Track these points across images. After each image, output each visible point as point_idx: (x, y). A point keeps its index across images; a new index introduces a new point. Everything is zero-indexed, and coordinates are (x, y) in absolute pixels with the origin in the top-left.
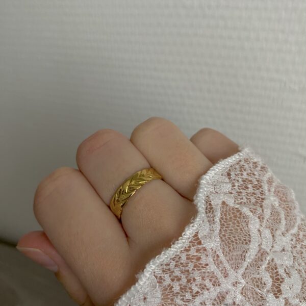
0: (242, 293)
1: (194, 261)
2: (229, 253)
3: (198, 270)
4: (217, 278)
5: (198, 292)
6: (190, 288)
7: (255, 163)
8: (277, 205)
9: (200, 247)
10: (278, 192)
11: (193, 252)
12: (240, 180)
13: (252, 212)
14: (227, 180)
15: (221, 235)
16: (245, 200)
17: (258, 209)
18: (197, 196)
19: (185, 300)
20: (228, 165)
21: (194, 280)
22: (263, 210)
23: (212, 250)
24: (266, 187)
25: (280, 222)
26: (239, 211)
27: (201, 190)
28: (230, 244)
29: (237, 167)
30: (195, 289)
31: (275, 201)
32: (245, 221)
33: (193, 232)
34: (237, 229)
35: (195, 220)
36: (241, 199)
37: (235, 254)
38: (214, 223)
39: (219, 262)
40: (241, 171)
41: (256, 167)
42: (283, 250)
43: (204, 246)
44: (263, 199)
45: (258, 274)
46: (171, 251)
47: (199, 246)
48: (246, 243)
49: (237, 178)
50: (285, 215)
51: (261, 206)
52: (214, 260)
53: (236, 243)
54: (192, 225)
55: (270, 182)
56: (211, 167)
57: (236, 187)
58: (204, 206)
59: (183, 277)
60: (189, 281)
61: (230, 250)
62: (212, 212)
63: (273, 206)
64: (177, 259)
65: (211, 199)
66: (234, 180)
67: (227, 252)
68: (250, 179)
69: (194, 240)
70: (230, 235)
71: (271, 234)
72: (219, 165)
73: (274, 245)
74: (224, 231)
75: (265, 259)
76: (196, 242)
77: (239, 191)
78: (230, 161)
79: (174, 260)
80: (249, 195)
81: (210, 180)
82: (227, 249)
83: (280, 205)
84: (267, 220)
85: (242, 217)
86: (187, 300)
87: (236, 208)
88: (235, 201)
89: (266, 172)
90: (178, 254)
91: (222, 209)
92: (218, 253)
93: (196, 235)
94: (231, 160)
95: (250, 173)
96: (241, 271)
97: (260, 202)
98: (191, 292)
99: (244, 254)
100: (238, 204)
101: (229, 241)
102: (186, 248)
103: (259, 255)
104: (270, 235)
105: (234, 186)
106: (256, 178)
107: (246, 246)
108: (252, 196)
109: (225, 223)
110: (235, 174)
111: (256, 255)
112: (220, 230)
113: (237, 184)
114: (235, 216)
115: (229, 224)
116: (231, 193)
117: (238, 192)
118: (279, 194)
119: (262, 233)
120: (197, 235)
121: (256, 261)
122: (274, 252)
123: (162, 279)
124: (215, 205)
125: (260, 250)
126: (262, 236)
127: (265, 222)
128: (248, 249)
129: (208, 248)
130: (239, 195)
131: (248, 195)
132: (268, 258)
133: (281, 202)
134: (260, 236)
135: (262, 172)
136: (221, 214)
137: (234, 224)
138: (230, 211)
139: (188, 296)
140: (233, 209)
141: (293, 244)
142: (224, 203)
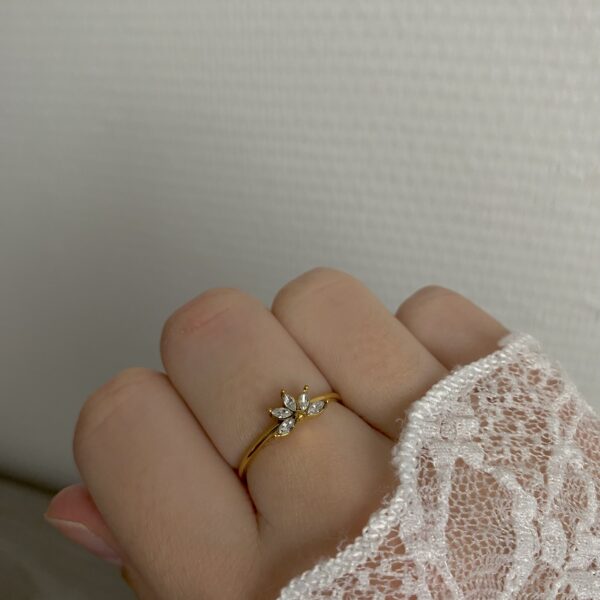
1: (387, 587)
2: (466, 574)
7: (535, 372)
8: (581, 466)
9: (402, 558)
10: (585, 436)
11: (385, 569)
12: (499, 411)
13: (520, 482)
14: (470, 411)
15: (450, 534)
16: (508, 455)
17: (535, 476)
18: (400, 449)
20: (472, 378)
22: (546, 480)
23: (429, 567)
24: (555, 426)
25: (586, 505)
26: (493, 480)
27: (410, 435)
28: (470, 553)
29: (493, 383)
31: (575, 456)
32: (505, 504)
33: (386, 527)
34: (486, 521)
35: (393, 500)
36: (498, 453)
37: (481, 574)
38: (436, 507)
39: (443, 592)
40: (501, 391)
41: (538, 380)
42: (593, 566)
43: (411, 557)
44: (548, 453)
46: (335, 564)
47: (399, 558)
48: (507, 551)
49: (492, 408)
51: (543, 470)
52: (430, 588)
53: (484, 552)
54: (384, 511)
55: (567, 414)
56: (436, 382)
57: (490, 427)
58: (413, 470)
61: (469, 567)
62: (432, 482)
63: (570, 469)
64: (347, 583)
65: (432, 453)
66: (486, 410)
67: (461, 571)
68: (520, 408)
69: (389, 544)
70: (469, 533)
71: (563, 532)
72: (452, 378)
73: (572, 555)
74: (458, 523)
75: (551, 586)
76: (394, 548)
77: (495, 434)
78: (476, 369)
79: (341, 585)
80: (518, 443)
81: (433, 410)
82: (462, 566)
83: (585, 467)
84: (556, 501)
85: (499, 494)
87: (487, 474)
88: (485, 458)
89: (560, 392)
90: (352, 571)
91: (456, 476)
92: (440, 572)
93: (394, 533)
94: (480, 368)
95: (521, 397)
97: (541, 459)
99: (501, 575)
100: (493, 464)
101: (469, 546)
102: (369, 559)
103: (537, 576)
104: (562, 534)
105: (484, 424)
106: (534, 408)
107: (505, 556)
108: (525, 445)
109: (461, 507)
110: (489, 399)
111: (529, 578)
112: (449, 523)
113: (490, 420)
114: (484, 492)
115: (470, 510)
116: (478, 440)
117: (493, 438)
118: (585, 441)
119: (543, 530)
120: (397, 534)
121: (528, 591)
122: (570, 570)
124: (440, 467)
125: (538, 567)
126: (544, 534)
127: (549, 504)
128: (511, 564)
129: (419, 561)
130: (495, 444)
131: (515, 444)
132: (558, 585)
133: (588, 459)
134: (539, 535)
135: (549, 392)
136: (454, 488)
137: (480, 508)
138: (473, 479)
140: (480, 476)
142: (460, 462)
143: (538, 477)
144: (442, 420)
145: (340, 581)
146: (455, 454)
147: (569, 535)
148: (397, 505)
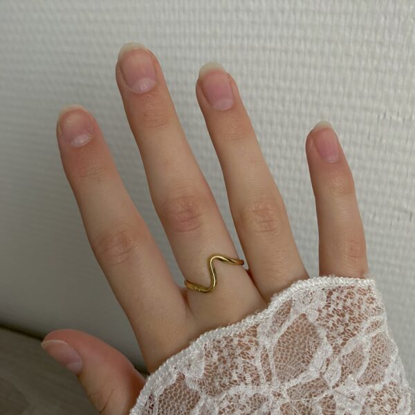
0: (282, 410)
1: (244, 349)
3: (243, 358)
4: (258, 377)
5: (235, 381)
6: (230, 374)
8: (367, 350)
9: (254, 339)
10: (378, 340)
11: (246, 340)
12: (341, 305)
13: (328, 337)
14: (325, 297)
16: (330, 325)
17: (338, 339)
19: (222, 383)
20: (336, 284)
21: (237, 368)
22: (343, 344)
23: (264, 348)
24: (366, 325)
25: (359, 367)
26: (314, 329)
29: (346, 291)
30: (235, 377)
32: (314, 342)
33: (253, 323)
35: (260, 313)
36: (326, 321)
37: (289, 367)
38: (280, 327)
39: (266, 362)
41: (371, 303)
43: (257, 340)
44: (354, 335)
45: (308, 401)
48: (303, 362)
49: (339, 302)
50: (369, 364)
52: (261, 357)
53: (291, 355)
54: (254, 316)
57: (330, 309)
58: (279, 307)
59: (229, 360)
60: (232, 366)
62: (285, 316)
63: (361, 348)
65: (293, 305)
66: (334, 301)
67: (277, 358)
68: (352, 308)
69: (251, 330)
73: (341, 385)
75: (322, 392)
76: (253, 333)
77: (331, 313)
79: (225, 340)
80: (340, 323)
83: (370, 352)
84: (343, 357)
85: (314, 337)
87: (313, 326)
88: (317, 320)
90: (232, 335)
91: (298, 320)
92: (268, 353)
93: (255, 327)
95: (356, 304)
96: (287, 385)
97: (348, 335)
98: (230, 378)
99: (298, 372)
100: (319, 324)
102: (240, 333)
105: (328, 306)
106: (360, 312)
107: (302, 364)
108: (343, 325)
109: (292, 333)
110: (338, 297)
113: (333, 306)
114: (307, 333)
116: (320, 311)
117: (328, 314)
118: (378, 343)
119: (330, 365)
122: (337, 392)
123: (210, 353)
124: (293, 312)
125: (318, 379)
126: (329, 368)
127: (339, 356)
128: (305, 370)
129: (261, 344)
130: (327, 317)
131: (338, 322)
132: (326, 393)
134: (327, 365)
135: (374, 311)
136: (293, 323)
137: (301, 337)
138: (305, 325)
139: (226, 380)
140: (310, 326)
141: (368, 401)
142: (304, 315)
143: (340, 341)
144: (308, 295)
145: (226, 338)
146: (303, 311)
147: (343, 375)
148: (261, 316)
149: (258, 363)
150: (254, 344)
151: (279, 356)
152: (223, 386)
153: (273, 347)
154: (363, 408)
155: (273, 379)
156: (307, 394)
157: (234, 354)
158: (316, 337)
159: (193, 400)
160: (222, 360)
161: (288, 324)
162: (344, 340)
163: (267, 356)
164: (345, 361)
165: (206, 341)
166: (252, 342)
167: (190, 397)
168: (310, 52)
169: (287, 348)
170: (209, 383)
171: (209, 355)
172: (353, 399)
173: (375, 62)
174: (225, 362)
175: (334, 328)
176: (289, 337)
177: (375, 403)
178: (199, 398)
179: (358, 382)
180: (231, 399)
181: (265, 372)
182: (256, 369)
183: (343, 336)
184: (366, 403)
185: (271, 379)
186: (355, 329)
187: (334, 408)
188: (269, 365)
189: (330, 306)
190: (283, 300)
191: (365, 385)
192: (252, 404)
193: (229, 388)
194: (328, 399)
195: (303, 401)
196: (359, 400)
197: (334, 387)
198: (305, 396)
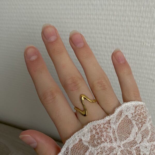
0: (121, 152)
1: (106, 129)
4: (112, 140)
5: (103, 141)
6: (101, 139)
11: (106, 126)
13: (136, 124)
14: (134, 109)
19: (98, 142)
20: (138, 104)
21: (103, 136)
22: (142, 127)
25: (148, 135)
26: (131, 121)
29: (141, 106)
30: (103, 140)
32: (131, 126)
33: (108, 119)
36: (135, 118)
38: (119, 120)
40: (141, 109)
43: (111, 125)
44: (145, 123)
45: (130, 149)
52: (112, 132)
54: (109, 116)
57: (136, 113)
59: (100, 133)
60: (101, 135)
62: (120, 116)
65: (123, 112)
66: (137, 110)
73: (142, 142)
75: (135, 145)
81: (127, 105)
83: (151, 129)
84: (142, 131)
86: (99, 142)
88: (132, 118)
90: (101, 124)
97: (143, 123)
98: (101, 140)
99: (126, 138)
105: (135, 112)
106: (146, 115)
108: (140, 119)
109: (123, 123)
110: (139, 109)
113: (137, 112)
114: (128, 123)
116: (132, 114)
122: (140, 145)
123: (92, 130)
124: (123, 115)
125: (133, 140)
126: (137, 136)
127: (140, 131)
128: (129, 137)
129: (112, 127)
130: (135, 116)
131: (138, 118)
132: (137, 146)
134: (136, 135)
136: (123, 119)
137: (126, 124)
138: (127, 119)
139: (99, 141)
140: (129, 120)
141: (152, 149)
142: (127, 116)
143: (140, 126)
144: (128, 108)
145: (98, 125)
146: (127, 114)
147: (142, 138)
148: (112, 116)
149: (111, 134)
150: (109, 127)
151: (119, 131)
152: (98, 143)
153: (116, 128)
154: (150, 151)
155: (117, 140)
156: (130, 146)
157: (102, 131)
158: (132, 124)
159: (86, 149)
160: (97, 133)
161: (121, 119)
162: (142, 125)
163: (114, 131)
164: (143, 133)
165: (91, 126)
166: (108, 126)
167: (84, 148)
168: (116, 20)
169: (122, 128)
170: (92, 142)
171: (91, 131)
172: (146, 148)
173: (140, 24)
174: (98, 134)
175: (138, 120)
176: (122, 124)
177: (154, 149)
178: (89, 148)
179: (148, 141)
180: (101, 148)
181: (114, 138)
182: (111, 137)
183: (141, 123)
184: (151, 149)
185: (116, 141)
186: (145, 121)
187: (140, 152)
188: (115, 135)
189: (136, 112)
190: (119, 110)
191: (150, 142)
192: (110, 150)
193: (100, 144)
194: (138, 148)
195: (129, 149)
196: (148, 148)
197: (139, 143)
198: (129, 147)
